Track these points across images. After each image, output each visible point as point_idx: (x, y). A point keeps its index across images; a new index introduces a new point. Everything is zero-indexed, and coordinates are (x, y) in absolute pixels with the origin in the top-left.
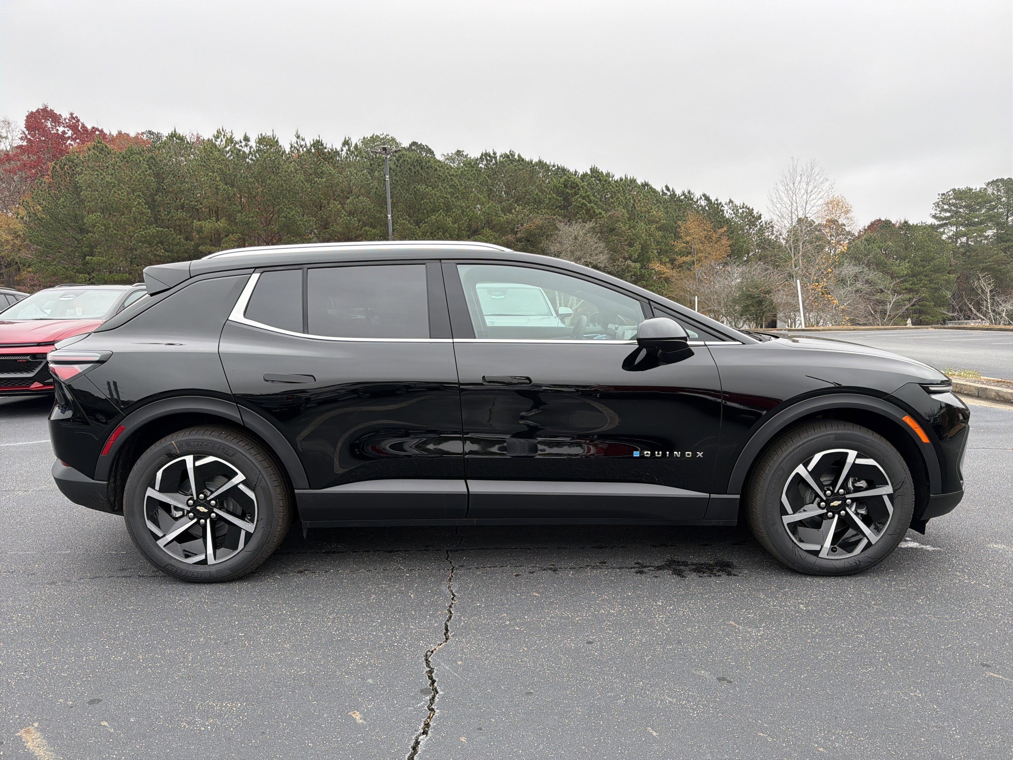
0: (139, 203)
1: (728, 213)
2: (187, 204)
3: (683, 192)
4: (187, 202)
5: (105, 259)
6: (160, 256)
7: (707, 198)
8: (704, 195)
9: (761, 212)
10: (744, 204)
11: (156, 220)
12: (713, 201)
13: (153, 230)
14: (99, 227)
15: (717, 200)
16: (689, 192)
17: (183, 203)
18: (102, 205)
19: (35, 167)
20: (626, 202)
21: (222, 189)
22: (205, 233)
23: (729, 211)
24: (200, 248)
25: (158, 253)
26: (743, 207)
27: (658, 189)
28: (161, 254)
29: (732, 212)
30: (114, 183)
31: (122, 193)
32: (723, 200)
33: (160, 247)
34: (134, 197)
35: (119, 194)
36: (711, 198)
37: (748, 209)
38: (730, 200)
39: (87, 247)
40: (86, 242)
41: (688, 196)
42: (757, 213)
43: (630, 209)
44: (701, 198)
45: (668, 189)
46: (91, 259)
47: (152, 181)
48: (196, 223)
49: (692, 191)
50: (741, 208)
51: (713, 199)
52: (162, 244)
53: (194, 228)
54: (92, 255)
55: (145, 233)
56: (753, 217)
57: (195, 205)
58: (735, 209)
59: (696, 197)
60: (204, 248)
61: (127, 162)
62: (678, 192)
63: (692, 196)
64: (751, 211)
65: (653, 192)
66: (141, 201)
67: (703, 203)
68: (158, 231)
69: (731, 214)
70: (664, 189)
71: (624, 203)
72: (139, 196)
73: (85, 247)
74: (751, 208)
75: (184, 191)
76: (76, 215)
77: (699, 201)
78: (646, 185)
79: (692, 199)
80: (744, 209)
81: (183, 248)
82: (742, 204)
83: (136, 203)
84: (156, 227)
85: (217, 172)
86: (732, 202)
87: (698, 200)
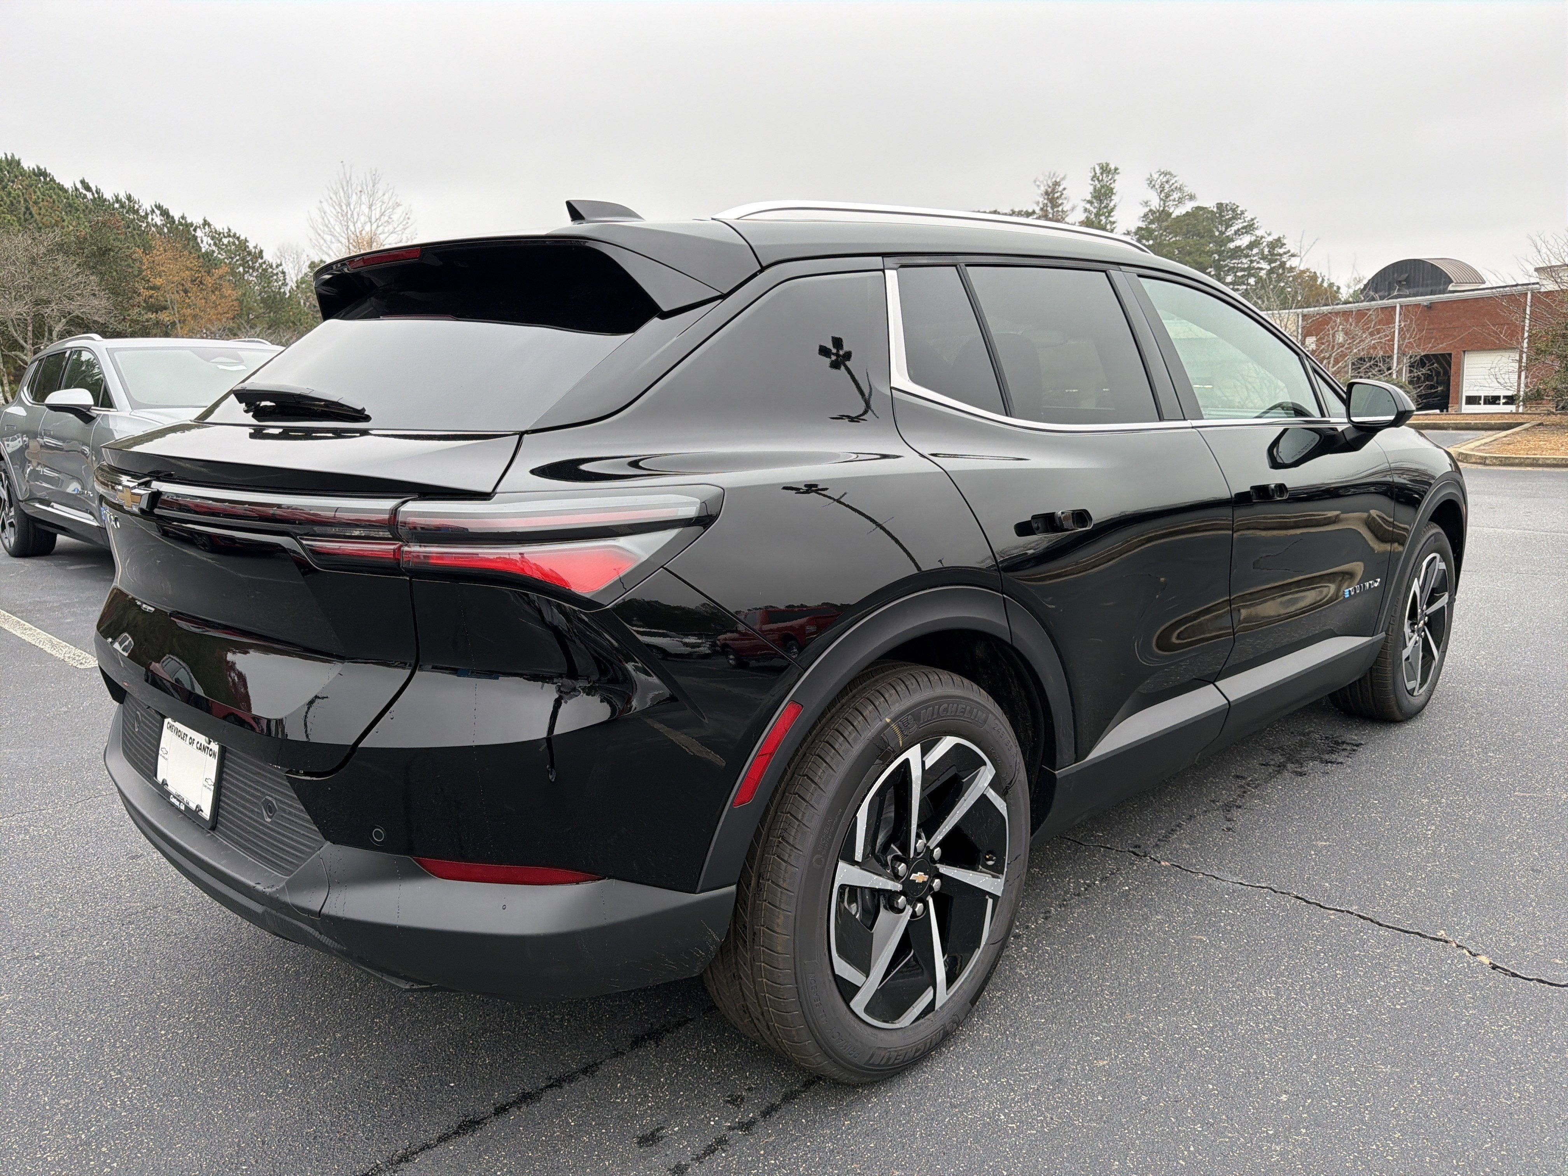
1: (206, 244)
3: (117, 197)
7: (165, 213)
8: (159, 207)
9: (261, 246)
10: (229, 230)
12: (176, 219)
15: (183, 217)
16: (129, 198)
20: (12, 202)
23: (205, 239)
26: (229, 236)
27: (68, 185)
29: (212, 242)
32: (195, 219)
36: (171, 213)
37: (238, 238)
38: (205, 221)
41: (129, 206)
42: (255, 247)
43: (22, 216)
44: (153, 211)
45: (88, 188)
49: (135, 197)
50: (225, 237)
51: (176, 215)
56: (249, 253)
58: (216, 236)
59: (144, 207)
62: (108, 195)
63: (136, 206)
64: (243, 245)
65: (60, 189)
67: (158, 220)
69: (210, 245)
70: (79, 186)
71: (8, 202)
74: (242, 237)
77: (150, 217)
78: (41, 173)
79: (136, 212)
80: (231, 239)
82: (226, 230)
86: (209, 225)
87: (147, 214)
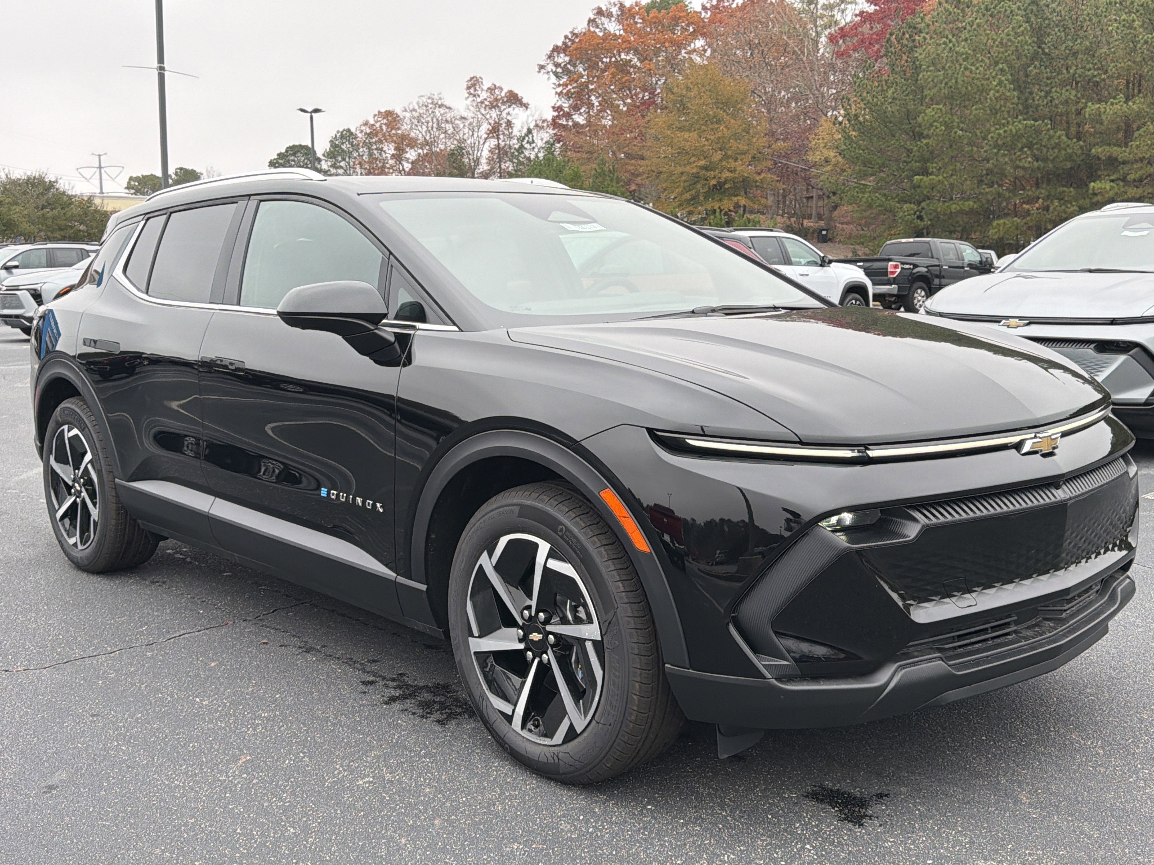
0: (1000, 83)
2: (1080, 76)
4: (1079, 71)
5: (941, 177)
6: (1024, 168)
11: (1027, 107)
13: (1019, 125)
14: (937, 128)
17: (1074, 74)
18: (946, 92)
19: (877, 41)
21: (1142, 41)
22: (1106, 123)
24: (1093, 151)
25: (1021, 164)
28: (1027, 165)
30: (967, 53)
31: (977, 69)
33: (1026, 152)
34: (993, 74)
35: (971, 72)
39: (919, 162)
40: (917, 154)
46: (921, 180)
47: (1027, 42)
48: (1092, 107)
52: (1030, 148)
53: (1087, 116)
54: (926, 172)
55: (1005, 132)
57: (1095, 76)
60: (1100, 150)
61: (991, 16)
66: (1003, 79)
68: (1026, 126)
72: (1002, 70)
73: (916, 162)
75: (1077, 52)
76: (908, 111)
81: (1063, 152)
83: (995, 83)
84: (1024, 120)
85: (1138, 11)
